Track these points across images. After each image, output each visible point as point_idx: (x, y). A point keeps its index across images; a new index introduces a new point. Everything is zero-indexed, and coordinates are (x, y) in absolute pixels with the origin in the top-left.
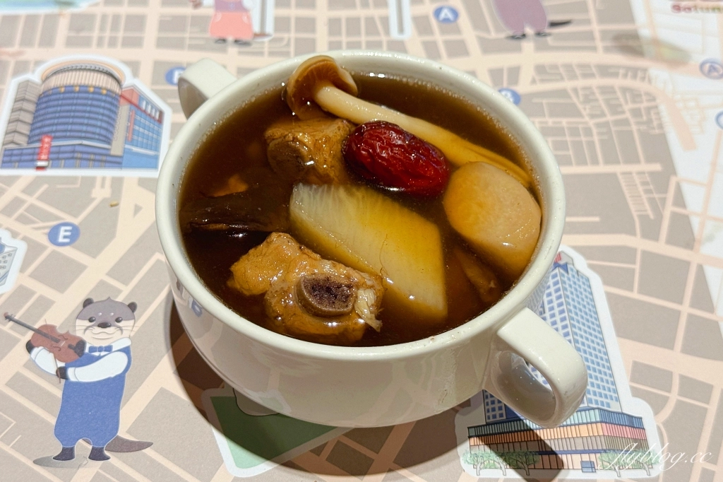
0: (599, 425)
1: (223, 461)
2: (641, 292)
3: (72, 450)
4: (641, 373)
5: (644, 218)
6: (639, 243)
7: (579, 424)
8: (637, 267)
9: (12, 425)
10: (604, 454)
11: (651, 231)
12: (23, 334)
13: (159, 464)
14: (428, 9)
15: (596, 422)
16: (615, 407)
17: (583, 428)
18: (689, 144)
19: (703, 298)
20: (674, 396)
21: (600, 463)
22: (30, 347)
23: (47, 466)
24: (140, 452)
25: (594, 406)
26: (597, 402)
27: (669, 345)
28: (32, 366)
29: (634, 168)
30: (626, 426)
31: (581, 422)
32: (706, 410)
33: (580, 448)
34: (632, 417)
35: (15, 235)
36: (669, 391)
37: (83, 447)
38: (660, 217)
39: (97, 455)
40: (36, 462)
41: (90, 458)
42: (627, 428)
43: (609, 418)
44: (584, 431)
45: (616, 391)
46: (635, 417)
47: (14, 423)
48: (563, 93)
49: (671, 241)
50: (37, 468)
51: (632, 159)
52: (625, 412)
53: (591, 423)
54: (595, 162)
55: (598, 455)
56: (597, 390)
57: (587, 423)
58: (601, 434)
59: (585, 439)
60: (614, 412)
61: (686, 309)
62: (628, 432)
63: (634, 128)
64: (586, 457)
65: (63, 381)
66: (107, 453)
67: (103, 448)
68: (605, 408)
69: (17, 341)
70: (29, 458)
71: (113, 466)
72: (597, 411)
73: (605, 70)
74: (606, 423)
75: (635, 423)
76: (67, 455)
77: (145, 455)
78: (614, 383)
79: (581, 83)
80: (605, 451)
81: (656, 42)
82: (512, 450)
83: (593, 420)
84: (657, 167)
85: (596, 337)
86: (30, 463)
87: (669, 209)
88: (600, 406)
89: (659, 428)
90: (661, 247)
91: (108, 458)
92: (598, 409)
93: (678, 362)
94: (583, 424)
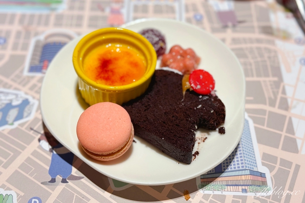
0: (249, 176)
1: (110, 185)
2: (268, 126)
3: (55, 179)
4: (266, 157)
5: (270, 99)
6: (268, 108)
7: (242, 175)
8: (266, 117)
9: (33, 170)
10: (250, 186)
11: (272, 104)
12: (37, 135)
13: (87, 185)
14: (191, 14)
15: (248, 175)
16: (255, 169)
17: (243, 177)
18: (289, 70)
19: (291, 130)
20: (278, 166)
21: (249, 190)
22: (39, 140)
23: (46, 185)
24: (79, 180)
25: (248, 168)
26: (249, 167)
27: (277, 147)
28: (40, 147)
29: (267, 79)
30: (259, 176)
31: (242, 174)
32: (289, 171)
33: (242, 184)
34: (262, 173)
35: (34, 98)
36: (276, 164)
37: (59, 178)
38: (276, 98)
39: (64, 181)
40: (42, 183)
41: (62, 182)
42: (260, 177)
43: (253, 173)
44: (243, 178)
45: (256, 163)
46: (263, 173)
47: (34, 169)
48: (241, 49)
49: (280, 107)
50: (42, 185)
51: (267, 75)
52: (259, 171)
53: (246, 175)
54: (253, 76)
55: (248, 187)
56: (249, 163)
57: (245, 175)
58: (250, 179)
59: (244, 181)
60: (255, 171)
61: (284, 134)
62: (260, 179)
63: (268, 63)
64: (244, 187)
65: (52, 153)
66: (67, 180)
67: (66, 179)
68: (252, 169)
69: (34, 138)
70: (39, 182)
71: (70, 185)
72: (249, 171)
73: (258, 41)
74: (252, 175)
75: (262, 175)
76: (53, 181)
77: (81, 181)
78: (255, 160)
79: (249, 45)
80: (251, 185)
81: (279, 30)
82: (216, 184)
83: (247, 174)
84: (276, 79)
85: (250, 143)
86: (40, 184)
87: (280, 95)
88: (250, 169)
89: (271, 177)
90: (276, 110)
91: (68, 182)
92: (249, 170)
93: (279, 153)
94: (243, 175)
